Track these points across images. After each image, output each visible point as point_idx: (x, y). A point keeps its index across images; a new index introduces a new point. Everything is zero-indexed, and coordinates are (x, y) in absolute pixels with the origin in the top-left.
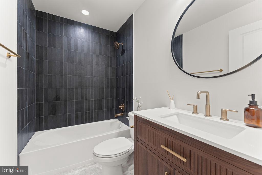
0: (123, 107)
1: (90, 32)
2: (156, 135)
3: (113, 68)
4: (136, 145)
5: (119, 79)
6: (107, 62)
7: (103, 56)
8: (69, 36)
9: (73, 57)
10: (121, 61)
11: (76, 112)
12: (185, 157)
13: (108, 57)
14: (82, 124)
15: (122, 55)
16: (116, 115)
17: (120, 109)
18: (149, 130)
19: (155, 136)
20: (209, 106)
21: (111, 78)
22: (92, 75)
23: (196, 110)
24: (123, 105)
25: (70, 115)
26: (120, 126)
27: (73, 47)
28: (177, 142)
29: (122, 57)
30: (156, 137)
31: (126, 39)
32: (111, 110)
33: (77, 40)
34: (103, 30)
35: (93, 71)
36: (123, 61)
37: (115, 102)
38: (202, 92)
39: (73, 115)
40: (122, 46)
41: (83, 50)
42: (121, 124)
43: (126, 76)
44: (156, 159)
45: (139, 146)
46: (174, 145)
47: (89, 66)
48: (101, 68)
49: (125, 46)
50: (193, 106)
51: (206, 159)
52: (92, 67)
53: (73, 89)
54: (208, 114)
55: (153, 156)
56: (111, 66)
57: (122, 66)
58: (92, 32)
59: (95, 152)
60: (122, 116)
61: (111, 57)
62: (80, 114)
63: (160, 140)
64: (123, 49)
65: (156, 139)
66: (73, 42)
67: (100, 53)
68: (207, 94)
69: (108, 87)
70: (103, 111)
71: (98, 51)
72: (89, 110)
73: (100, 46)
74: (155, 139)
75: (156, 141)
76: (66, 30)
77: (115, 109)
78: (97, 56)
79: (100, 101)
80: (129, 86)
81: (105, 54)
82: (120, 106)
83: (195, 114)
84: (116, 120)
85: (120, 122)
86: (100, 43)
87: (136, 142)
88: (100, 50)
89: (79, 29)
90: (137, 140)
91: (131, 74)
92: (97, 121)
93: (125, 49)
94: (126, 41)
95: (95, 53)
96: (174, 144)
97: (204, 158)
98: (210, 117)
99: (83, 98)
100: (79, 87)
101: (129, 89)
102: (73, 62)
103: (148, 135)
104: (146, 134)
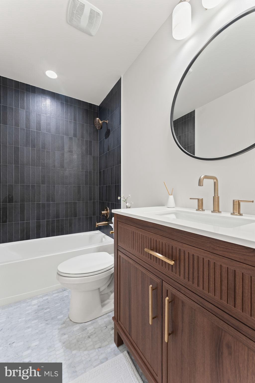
0: (108, 213)
1: (59, 104)
2: (141, 237)
3: (94, 158)
4: (116, 256)
5: (102, 173)
6: (84, 148)
7: (78, 139)
8: (28, 108)
9: (35, 139)
10: (105, 146)
11: (38, 219)
12: (174, 260)
13: (87, 141)
14: (47, 237)
15: (107, 138)
16: (97, 224)
17: (104, 215)
18: (132, 232)
19: (138, 238)
20: (218, 197)
21: (90, 172)
22: (62, 166)
23: (200, 205)
24: (107, 210)
25: (28, 224)
26: (104, 240)
27: (33, 125)
28: (165, 241)
29: (106, 141)
30: (141, 240)
31: (112, 115)
32: (91, 218)
33: (40, 115)
34: (79, 101)
35: (63, 160)
36: (108, 146)
37: (97, 206)
38: (206, 177)
39: (33, 223)
40: (106, 125)
41: (49, 131)
42: (104, 237)
43: (112, 168)
44: (140, 270)
45: (121, 258)
46: (161, 246)
47: (57, 154)
48: (75, 157)
49: (110, 124)
50: (197, 200)
51: (198, 256)
52: (63, 154)
53: (33, 187)
54: (216, 209)
55: (137, 267)
56: (91, 154)
57: (107, 153)
58: (62, 104)
59: (59, 270)
60: (106, 226)
61: (91, 142)
62: (43, 222)
63: (145, 242)
64: (108, 129)
65: (140, 242)
66: (33, 117)
67: (75, 135)
68: (215, 181)
69: (86, 184)
70: (79, 219)
71: (72, 133)
72: (58, 216)
73: (75, 124)
74: (138, 244)
75: (140, 245)
76: (23, 100)
77: (97, 217)
78: (71, 139)
79: (75, 203)
80: (116, 181)
81: (83, 137)
82: (104, 211)
83: (200, 211)
84: (98, 232)
85: (103, 234)
86: (75, 120)
87: (116, 253)
88: (75, 130)
89: (43, 99)
90: (118, 250)
91: (118, 164)
92: (69, 234)
93: (110, 129)
94: (112, 118)
95: (67, 134)
96: (161, 244)
97: (195, 257)
98: (219, 213)
99: (48, 200)
100: (43, 182)
101: (116, 185)
102: (33, 146)
103: (131, 239)
104: (129, 238)
